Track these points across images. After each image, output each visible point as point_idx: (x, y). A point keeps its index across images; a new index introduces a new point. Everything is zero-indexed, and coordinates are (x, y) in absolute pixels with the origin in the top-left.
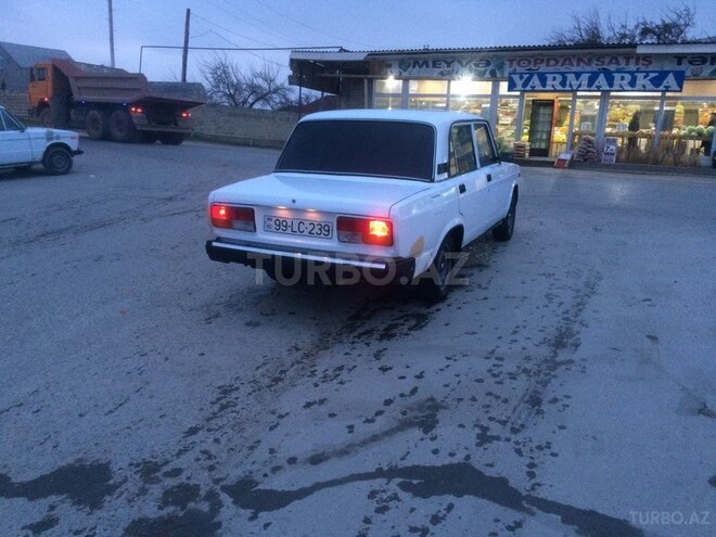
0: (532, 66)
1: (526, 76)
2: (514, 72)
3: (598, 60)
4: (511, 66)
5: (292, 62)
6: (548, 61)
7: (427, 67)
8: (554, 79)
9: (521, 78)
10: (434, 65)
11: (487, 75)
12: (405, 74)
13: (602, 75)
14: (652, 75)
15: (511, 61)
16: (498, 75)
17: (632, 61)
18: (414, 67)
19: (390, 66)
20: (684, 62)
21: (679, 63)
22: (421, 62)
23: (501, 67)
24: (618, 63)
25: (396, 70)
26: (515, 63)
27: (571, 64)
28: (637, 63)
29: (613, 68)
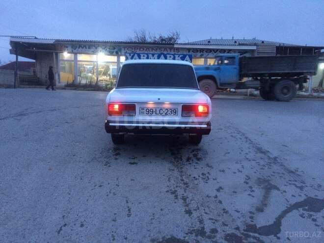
0: (133, 50)
1: (132, 55)
2: (126, 53)
3: (159, 49)
4: (125, 50)
5: (12, 43)
6: (140, 48)
7: (86, 48)
8: (144, 56)
9: (130, 55)
10: (89, 48)
11: (115, 53)
12: (74, 51)
13: (162, 55)
14: (181, 56)
15: (124, 48)
16: (119, 53)
17: (172, 50)
18: (79, 48)
19: (67, 47)
20: (191, 51)
21: (189, 52)
22: (82, 46)
23: (120, 50)
24: (167, 51)
25: (70, 49)
26: (126, 49)
27: (149, 50)
28: (174, 51)
29: (165, 53)
